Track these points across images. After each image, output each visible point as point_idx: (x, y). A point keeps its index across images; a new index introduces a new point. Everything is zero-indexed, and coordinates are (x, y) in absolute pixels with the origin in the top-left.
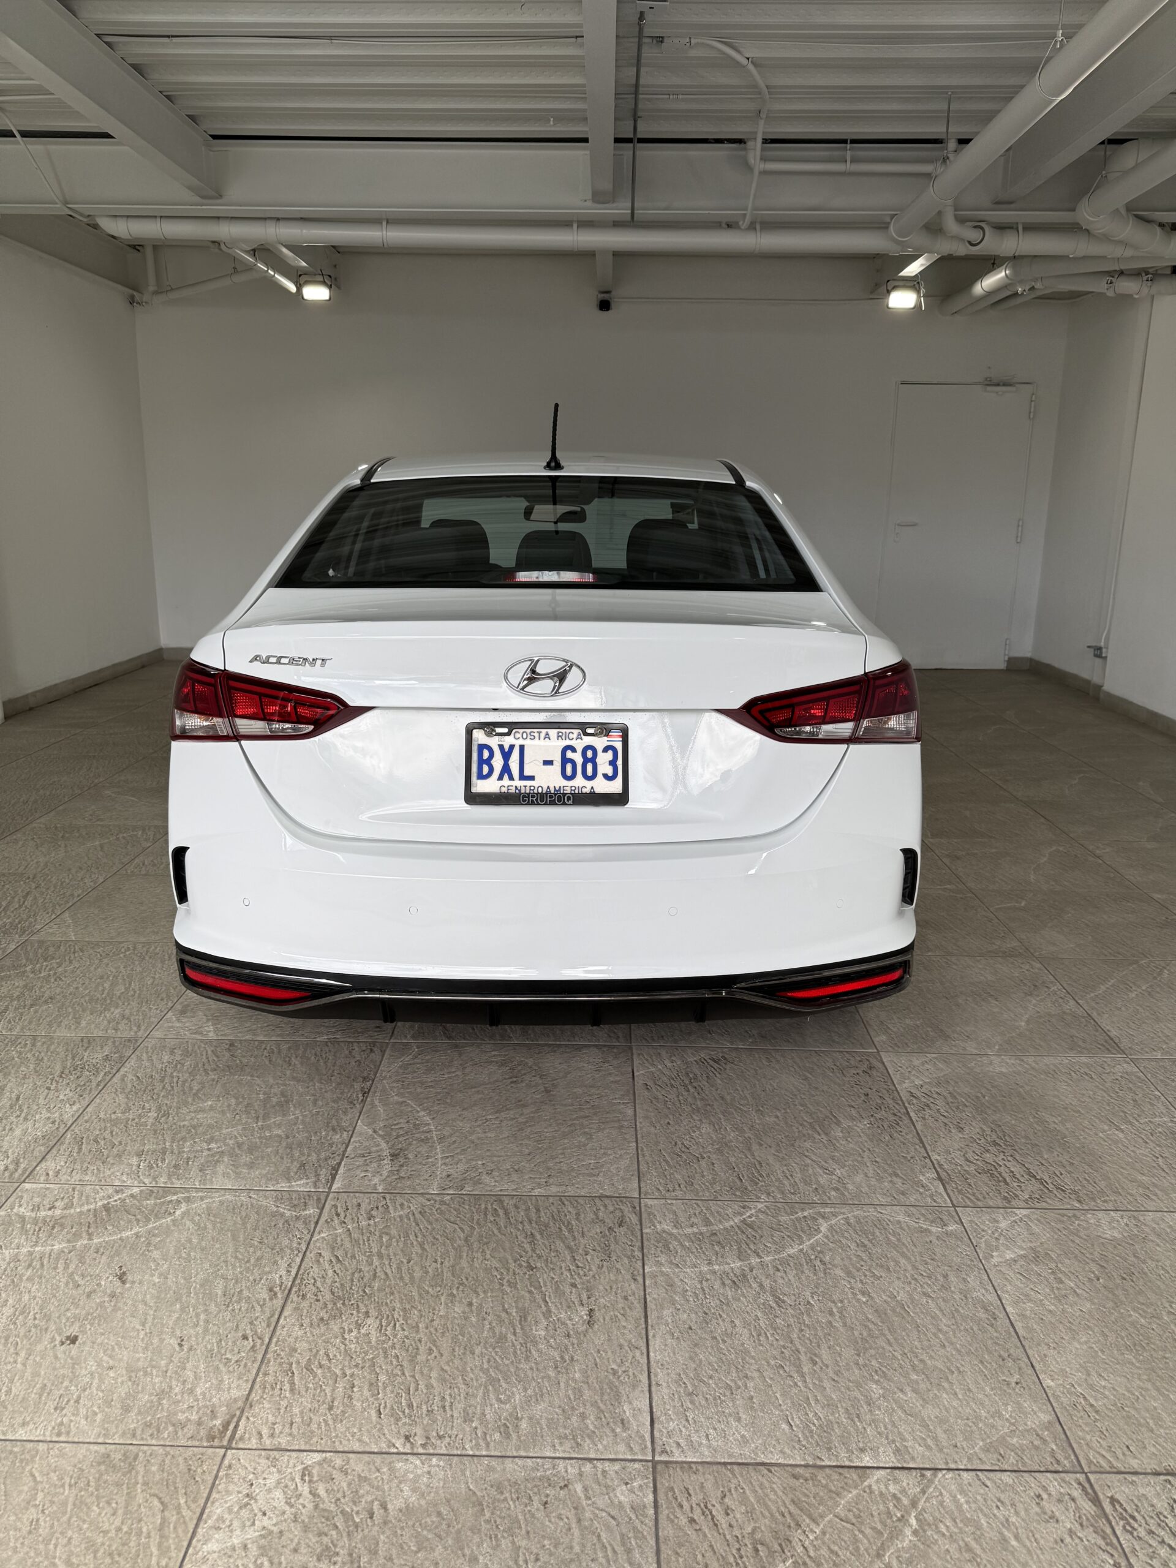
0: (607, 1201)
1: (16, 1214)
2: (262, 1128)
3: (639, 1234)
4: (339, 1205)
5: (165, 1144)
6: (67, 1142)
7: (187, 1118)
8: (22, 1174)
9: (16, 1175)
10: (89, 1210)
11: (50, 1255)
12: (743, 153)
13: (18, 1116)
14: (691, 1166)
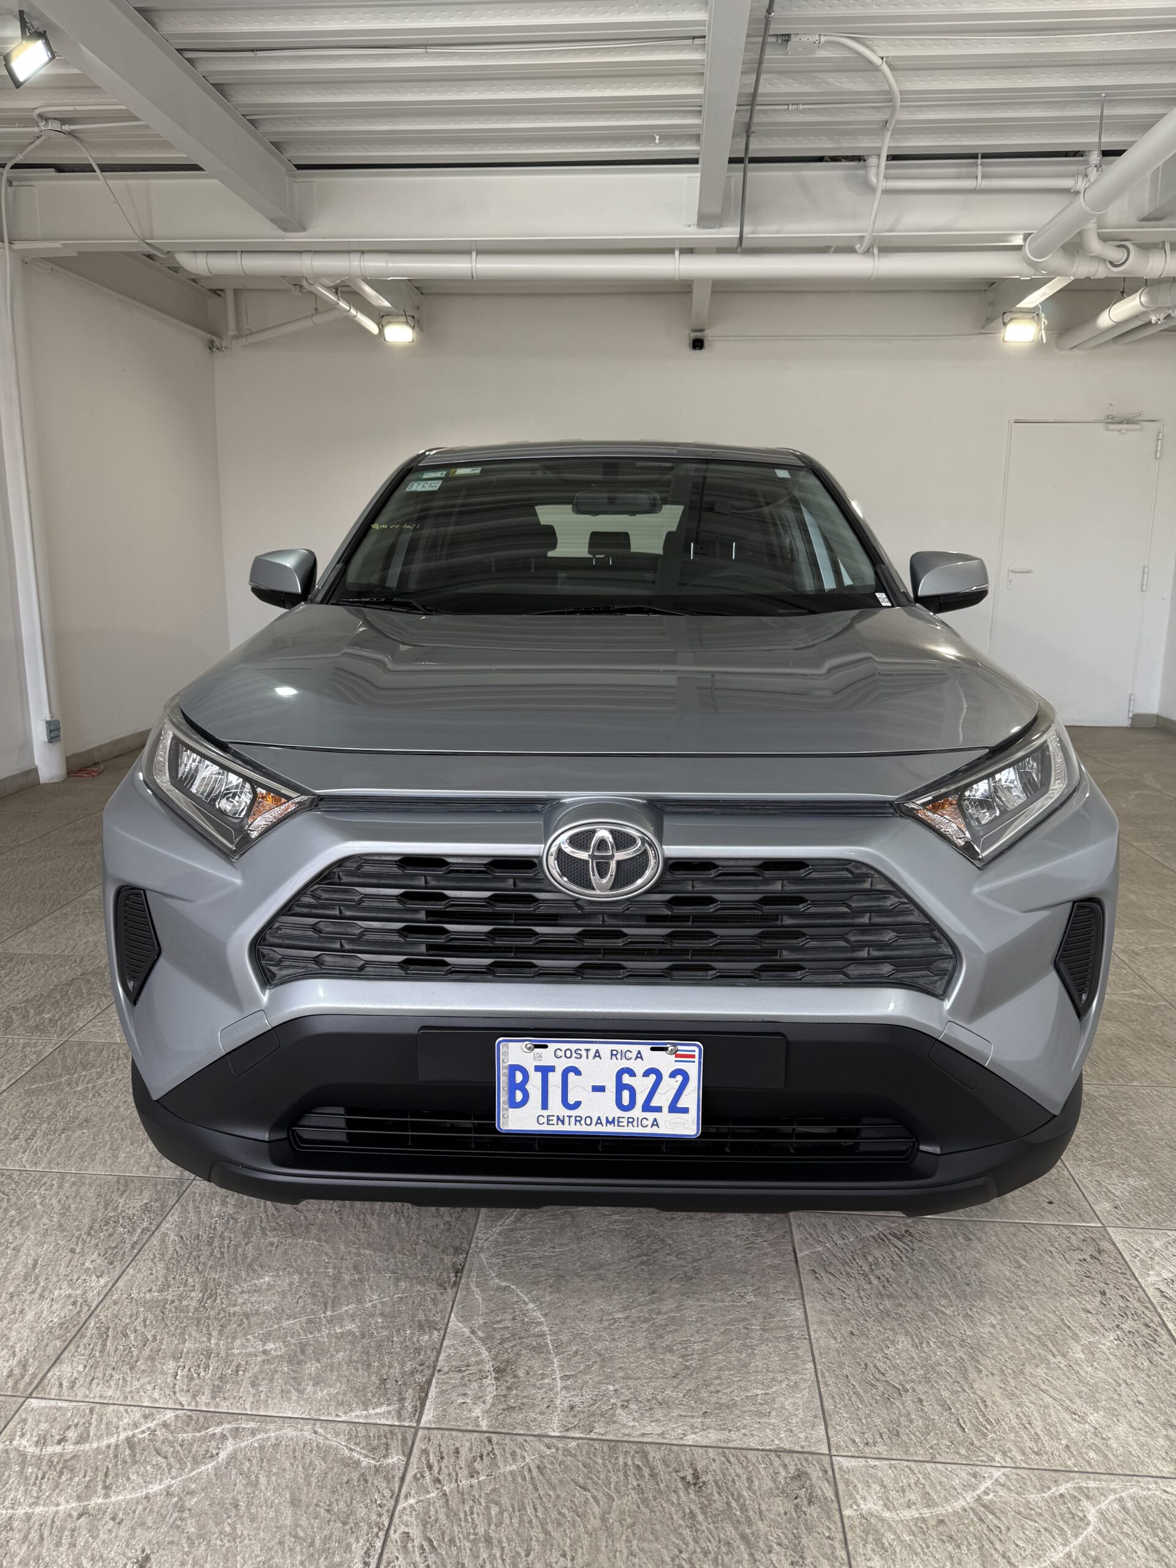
0: (787, 1459)
1: (16, 1449)
2: (330, 1321)
3: (837, 1517)
4: (432, 1450)
5: (209, 1340)
6: (89, 1335)
7: (240, 1301)
8: (30, 1383)
9: (21, 1386)
10: (109, 1447)
11: (53, 1522)
12: (861, 172)
13: (33, 1292)
14: (892, 1403)
